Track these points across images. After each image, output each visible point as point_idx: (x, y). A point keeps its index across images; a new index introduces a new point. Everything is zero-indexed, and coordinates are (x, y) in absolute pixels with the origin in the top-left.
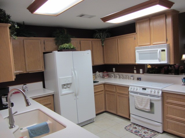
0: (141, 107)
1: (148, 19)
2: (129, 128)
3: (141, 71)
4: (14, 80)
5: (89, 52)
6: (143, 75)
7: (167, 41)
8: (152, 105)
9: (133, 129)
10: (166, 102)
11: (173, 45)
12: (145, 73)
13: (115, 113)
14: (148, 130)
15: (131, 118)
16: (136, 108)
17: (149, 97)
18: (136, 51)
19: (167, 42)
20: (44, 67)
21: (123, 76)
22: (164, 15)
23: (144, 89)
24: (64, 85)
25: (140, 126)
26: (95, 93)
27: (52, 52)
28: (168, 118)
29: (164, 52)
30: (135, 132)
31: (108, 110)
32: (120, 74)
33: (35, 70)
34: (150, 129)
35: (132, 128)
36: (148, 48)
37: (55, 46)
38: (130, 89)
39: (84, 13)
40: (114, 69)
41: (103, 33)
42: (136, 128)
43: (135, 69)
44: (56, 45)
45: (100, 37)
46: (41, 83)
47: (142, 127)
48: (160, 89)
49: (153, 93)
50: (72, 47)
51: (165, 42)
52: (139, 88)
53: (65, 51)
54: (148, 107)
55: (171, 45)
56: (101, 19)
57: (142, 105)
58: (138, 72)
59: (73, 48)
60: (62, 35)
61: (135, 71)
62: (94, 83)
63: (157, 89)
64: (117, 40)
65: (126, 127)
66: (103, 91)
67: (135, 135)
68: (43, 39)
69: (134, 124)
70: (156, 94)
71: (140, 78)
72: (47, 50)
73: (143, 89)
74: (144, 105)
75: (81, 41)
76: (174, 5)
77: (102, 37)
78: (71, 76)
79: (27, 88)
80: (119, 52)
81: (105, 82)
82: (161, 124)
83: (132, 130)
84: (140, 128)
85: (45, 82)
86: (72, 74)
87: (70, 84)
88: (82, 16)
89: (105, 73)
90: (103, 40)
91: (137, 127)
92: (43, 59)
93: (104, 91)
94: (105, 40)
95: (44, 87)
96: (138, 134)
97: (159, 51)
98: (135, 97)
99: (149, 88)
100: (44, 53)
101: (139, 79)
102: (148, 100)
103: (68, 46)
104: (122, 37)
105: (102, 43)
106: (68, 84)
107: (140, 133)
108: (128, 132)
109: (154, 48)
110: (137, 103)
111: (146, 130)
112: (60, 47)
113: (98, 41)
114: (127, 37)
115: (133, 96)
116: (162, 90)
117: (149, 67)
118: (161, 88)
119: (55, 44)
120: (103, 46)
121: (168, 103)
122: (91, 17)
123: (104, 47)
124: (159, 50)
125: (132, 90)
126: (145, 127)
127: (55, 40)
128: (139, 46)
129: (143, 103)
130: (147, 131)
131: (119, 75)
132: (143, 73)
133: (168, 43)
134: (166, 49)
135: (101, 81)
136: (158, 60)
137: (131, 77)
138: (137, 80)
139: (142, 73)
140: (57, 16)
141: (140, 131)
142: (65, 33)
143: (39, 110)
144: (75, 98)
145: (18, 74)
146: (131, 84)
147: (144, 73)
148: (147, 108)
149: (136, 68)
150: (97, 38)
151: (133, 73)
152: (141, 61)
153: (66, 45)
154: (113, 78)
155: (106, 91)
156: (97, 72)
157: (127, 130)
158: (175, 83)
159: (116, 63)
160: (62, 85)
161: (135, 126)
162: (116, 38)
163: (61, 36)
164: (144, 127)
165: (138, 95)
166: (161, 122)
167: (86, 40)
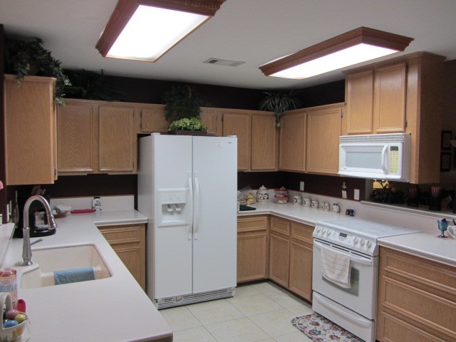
0: (331, 277)
1: (370, 72)
2: (300, 322)
3: (357, 193)
4: (53, 183)
5: (234, 140)
6: (359, 203)
7: (406, 126)
8: (354, 275)
9: (310, 325)
10: (386, 271)
11: (419, 138)
12: (364, 200)
13: (286, 286)
14: (342, 334)
15: (314, 302)
16: (324, 279)
17: (349, 255)
18: (341, 145)
19: (407, 128)
20: (136, 165)
21: (318, 203)
22: (403, 64)
23: (343, 235)
24: (169, 206)
25: (330, 321)
26: (239, 233)
27: (150, 135)
28: (387, 310)
29: (395, 152)
30: (311, 332)
31: (272, 277)
32: (314, 196)
33: (118, 170)
34: (349, 333)
35: (308, 323)
36: (366, 140)
37: (163, 123)
38: (315, 232)
39: (215, 57)
40: (302, 184)
41: (281, 97)
42: (317, 324)
43: (345, 187)
44: (167, 119)
45: (274, 107)
46: (132, 197)
47: (334, 324)
48: (372, 239)
49: (358, 247)
50: (197, 127)
51: (402, 129)
52: (333, 232)
53: (181, 134)
54: (345, 280)
55: (415, 137)
56: (260, 68)
57: (333, 273)
58: (351, 197)
59: (200, 130)
60: (180, 99)
61: (344, 193)
62: (241, 210)
63: (367, 238)
64: (307, 116)
65: (297, 318)
66: (265, 230)
67: (307, 337)
68: (138, 106)
69: (319, 316)
70: (365, 249)
71: (352, 211)
72: (145, 130)
73: (341, 235)
74: (337, 272)
75: (225, 115)
76: (411, 44)
77: (277, 107)
78: (184, 189)
79: (100, 204)
80: (309, 146)
81: (270, 212)
82: (370, 322)
83: (306, 327)
84: (328, 326)
85: (139, 196)
86: (187, 186)
87: (182, 206)
88: (213, 61)
89: (281, 192)
90: (279, 115)
91: (321, 322)
92: (136, 147)
93: (268, 231)
94: (282, 115)
95: (136, 207)
96: (315, 336)
97: (385, 148)
98: (322, 251)
99: (352, 234)
100: (140, 136)
101: (350, 213)
102: (346, 261)
103: (188, 124)
104: (318, 109)
105: (277, 122)
106: (177, 205)
107: (319, 336)
108: (294, 329)
109: (376, 140)
110: (325, 267)
111: (338, 333)
112: (171, 125)
113: (268, 116)
114: (328, 110)
115: (319, 249)
116: (377, 242)
117: (377, 185)
118: (376, 237)
119: (164, 119)
120: (278, 129)
121: (389, 274)
122: (235, 64)
123: (281, 130)
124: (387, 145)
125: (319, 235)
126: (340, 327)
127: (166, 109)
128: (349, 134)
129: (337, 267)
130: (339, 335)
131: (309, 198)
132: (360, 201)
133: (408, 133)
134: (399, 145)
135: (263, 208)
136: (381, 171)
137: (335, 206)
138: (347, 214)
139: (358, 199)
140: (155, 61)
141: (323, 332)
142: (188, 95)
143: (93, 245)
144: (190, 237)
145: (86, 174)
146: (319, 222)
147: (362, 198)
148: (343, 281)
149: (347, 185)
150: (268, 110)
151: (340, 196)
152: (348, 168)
153: (185, 122)
154: (297, 205)
155: (271, 232)
156: (263, 188)
157: (295, 325)
158: (422, 230)
159: (302, 170)
160: (162, 205)
161: (318, 320)
162: (305, 111)
163: (180, 101)
164: (337, 325)
165: (330, 248)
166: (371, 318)
167: (237, 114)
